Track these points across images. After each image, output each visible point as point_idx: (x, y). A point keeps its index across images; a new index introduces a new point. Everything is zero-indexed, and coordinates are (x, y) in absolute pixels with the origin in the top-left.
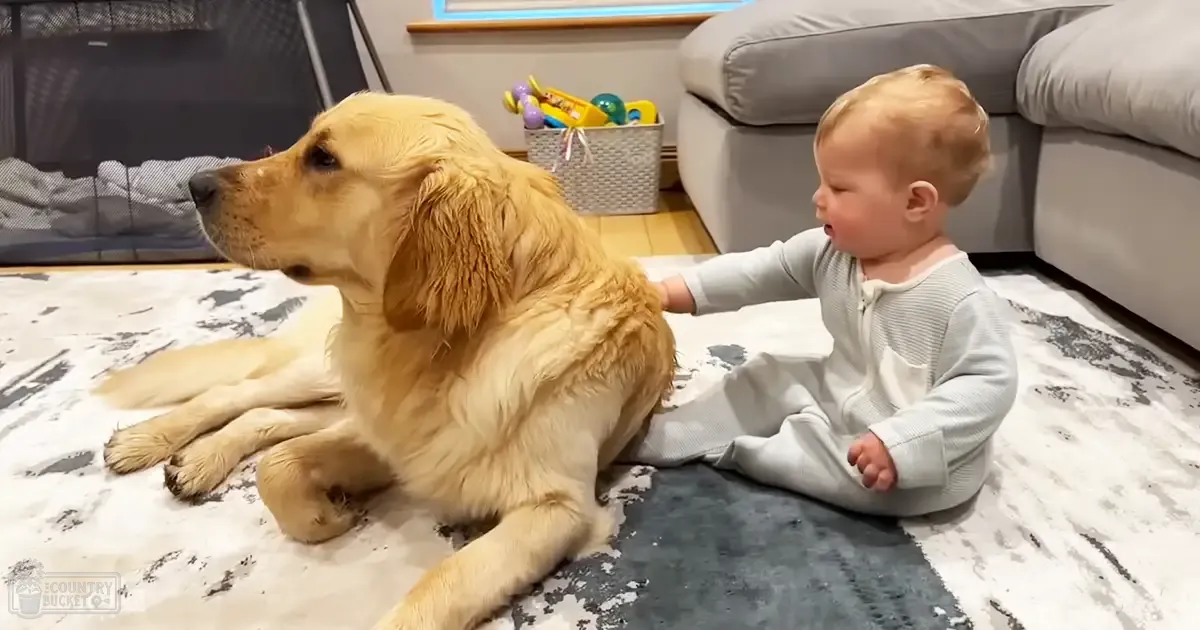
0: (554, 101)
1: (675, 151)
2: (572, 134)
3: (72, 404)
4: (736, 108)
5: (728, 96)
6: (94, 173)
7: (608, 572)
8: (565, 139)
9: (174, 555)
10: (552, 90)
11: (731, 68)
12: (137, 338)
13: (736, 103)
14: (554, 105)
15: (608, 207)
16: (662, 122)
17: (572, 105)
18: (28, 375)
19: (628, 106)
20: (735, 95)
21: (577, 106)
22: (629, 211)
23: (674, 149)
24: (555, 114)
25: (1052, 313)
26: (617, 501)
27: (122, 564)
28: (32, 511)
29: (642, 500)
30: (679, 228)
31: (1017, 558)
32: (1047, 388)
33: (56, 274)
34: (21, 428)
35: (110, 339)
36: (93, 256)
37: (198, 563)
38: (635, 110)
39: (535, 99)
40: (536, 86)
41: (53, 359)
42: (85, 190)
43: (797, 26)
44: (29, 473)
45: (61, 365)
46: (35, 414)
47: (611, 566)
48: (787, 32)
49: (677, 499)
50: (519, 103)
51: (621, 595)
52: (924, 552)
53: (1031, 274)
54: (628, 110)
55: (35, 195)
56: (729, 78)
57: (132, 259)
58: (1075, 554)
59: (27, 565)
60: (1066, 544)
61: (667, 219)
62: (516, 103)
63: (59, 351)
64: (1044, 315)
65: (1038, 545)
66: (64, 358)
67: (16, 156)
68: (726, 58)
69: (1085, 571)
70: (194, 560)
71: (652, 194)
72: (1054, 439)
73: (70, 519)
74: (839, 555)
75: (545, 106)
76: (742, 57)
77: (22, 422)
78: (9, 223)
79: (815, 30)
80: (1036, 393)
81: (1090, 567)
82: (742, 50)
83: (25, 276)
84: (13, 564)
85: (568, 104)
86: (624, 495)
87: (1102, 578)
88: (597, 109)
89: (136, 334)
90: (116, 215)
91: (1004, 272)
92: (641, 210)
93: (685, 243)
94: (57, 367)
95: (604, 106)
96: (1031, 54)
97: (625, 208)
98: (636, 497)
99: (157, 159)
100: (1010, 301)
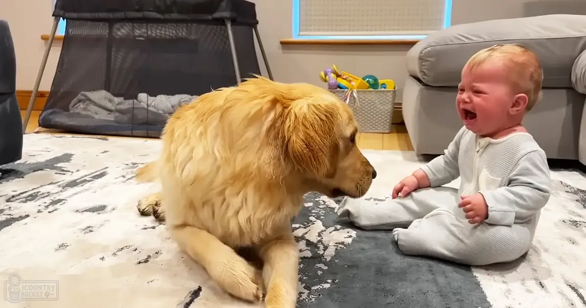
0: (344, 77)
1: (401, 105)
2: (350, 92)
3: (103, 187)
4: (424, 77)
5: (421, 71)
6: (136, 98)
7: (319, 274)
8: (346, 94)
9: (128, 247)
10: (345, 73)
11: (423, 58)
12: (139, 165)
13: (425, 74)
14: (343, 79)
15: (366, 129)
16: (396, 89)
17: (352, 79)
18: (88, 175)
19: (381, 82)
20: (424, 70)
21: (355, 80)
22: (377, 131)
23: (401, 104)
24: (343, 83)
25: (583, 189)
26: (332, 247)
27: (105, 248)
28: (74, 225)
29: (345, 248)
30: (399, 140)
31: (529, 291)
32: (570, 221)
33: (112, 139)
34: (80, 194)
35: (127, 165)
36: (129, 133)
37: (137, 252)
38: (384, 84)
39: (335, 76)
40: (336, 70)
41: (101, 170)
42: (130, 104)
43: (458, 39)
44: (77, 211)
45: (104, 172)
46: (87, 190)
47: (322, 273)
48: (452, 41)
49: (363, 249)
50: (327, 77)
51: (323, 285)
52: (480, 283)
53: (577, 171)
54: (380, 84)
55: (109, 105)
56: (422, 62)
57: (146, 135)
58: (562, 293)
59: (66, 245)
60: (558, 288)
61: (395, 136)
62: (326, 76)
63: (105, 167)
64: (578, 189)
65: (543, 287)
66: (107, 170)
67: (105, 89)
68: (421, 53)
69: (564, 300)
70: (136, 249)
71: (388, 124)
72: (567, 243)
73: (89, 229)
74: (437, 281)
75: (339, 79)
76: (429, 52)
77: (80, 192)
78: (96, 117)
79: (467, 41)
80: (564, 223)
81: (567, 299)
82: (429, 49)
83: (99, 139)
84: (60, 243)
85: (351, 79)
86: (336, 245)
87: (572, 304)
88: (365, 82)
89: (139, 164)
90: (141, 116)
91: (562, 169)
92: (381, 131)
93: (400, 146)
94: (102, 173)
95: (368, 82)
96: (579, 58)
97: (373, 130)
98: (343, 246)
99: (164, 94)
100: (561, 182)
